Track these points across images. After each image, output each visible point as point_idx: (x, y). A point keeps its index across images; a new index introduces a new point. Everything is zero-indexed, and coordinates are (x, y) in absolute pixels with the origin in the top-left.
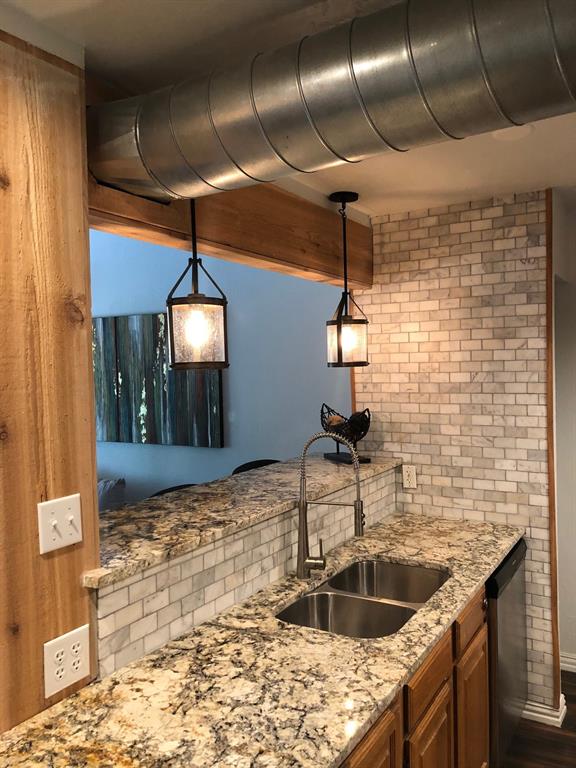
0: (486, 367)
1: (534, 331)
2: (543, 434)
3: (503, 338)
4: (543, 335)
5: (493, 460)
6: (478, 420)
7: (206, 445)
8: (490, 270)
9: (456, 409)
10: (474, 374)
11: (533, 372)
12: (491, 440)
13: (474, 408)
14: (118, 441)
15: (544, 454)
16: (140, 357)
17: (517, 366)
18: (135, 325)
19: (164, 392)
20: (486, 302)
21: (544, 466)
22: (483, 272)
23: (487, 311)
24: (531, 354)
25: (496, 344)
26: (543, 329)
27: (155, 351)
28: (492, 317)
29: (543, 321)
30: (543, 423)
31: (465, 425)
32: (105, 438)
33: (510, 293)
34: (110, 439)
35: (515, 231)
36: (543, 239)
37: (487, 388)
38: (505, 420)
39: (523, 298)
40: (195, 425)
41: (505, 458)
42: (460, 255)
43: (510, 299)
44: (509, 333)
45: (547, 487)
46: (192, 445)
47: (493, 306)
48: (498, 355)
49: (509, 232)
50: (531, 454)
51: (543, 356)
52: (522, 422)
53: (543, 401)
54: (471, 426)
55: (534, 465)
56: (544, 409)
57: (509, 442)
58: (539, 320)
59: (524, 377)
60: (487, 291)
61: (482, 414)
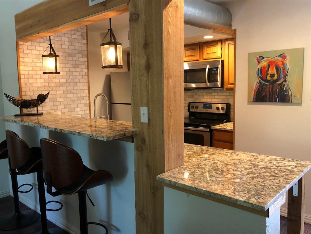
0: (71, 77)
1: (84, 66)
2: (87, 98)
3: (76, 68)
4: (86, 68)
5: (74, 108)
6: (69, 95)
8: (71, 44)
9: (62, 92)
10: (67, 79)
11: (84, 79)
12: (73, 102)
13: (68, 91)
15: (88, 104)
17: (80, 77)
20: (70, 55)
21: (88, 108)
22: (69, 44)
23: (70, 58)
24: (84, 73)
25: (73, 70)
26: (86, 66)
28: (72, 60)
29: (86, 63)
30: (88, 95)
31: (65, 98)
33: (77, 53)
35: (78, 33)
36: (85, 38)
37: (72, 84)
38: (77, 95)
39: (81, 55)
41: (78, 107)
42: (61, 37)
43: (77, 55)
44: (77, 66)
45: (89, 114)
47: (72, 57)
48: (74, 73)
49: (76, 33)
50: (85, 105)
51: (87, 74)
52: (82, 95)
53: (87, 88)
54: (67, 98)
55: (85, 108)
56: (88, 90)
57: (78, 102)
58: (85, 63)
59: (82, 81)
60: (70, 51)
61: (70, 93)
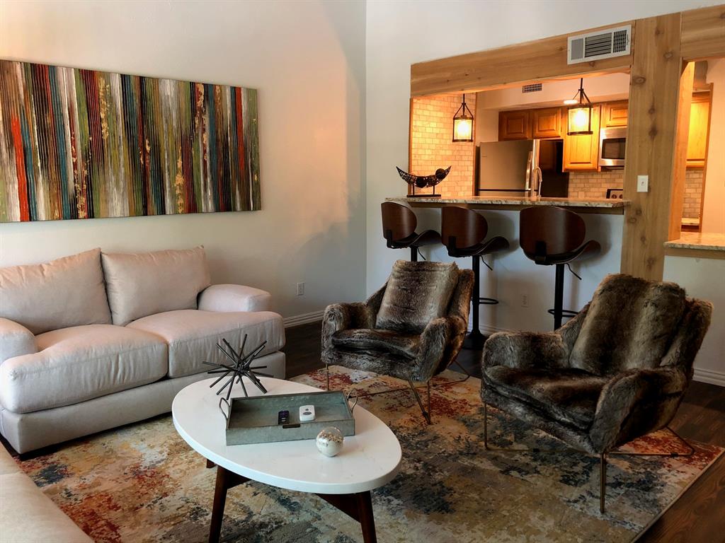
0: (457, 148)
5: (457, 192)
7: (249, 209)
10: (453, 151)
14: (146, 214)
16: (174, 124)
18: (168, 90)
19: (205, 162)
27: (193, 120)
32: (127, 212)
34: (134, 213)
37: (457, 158)
38: (461, 173)
40: (237, 192)
41: (461, 190)
46: (235, 210)
52: (466, 174)
